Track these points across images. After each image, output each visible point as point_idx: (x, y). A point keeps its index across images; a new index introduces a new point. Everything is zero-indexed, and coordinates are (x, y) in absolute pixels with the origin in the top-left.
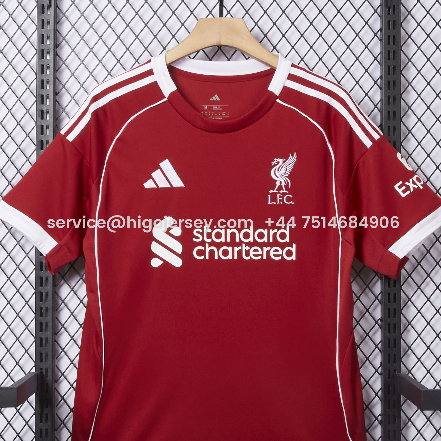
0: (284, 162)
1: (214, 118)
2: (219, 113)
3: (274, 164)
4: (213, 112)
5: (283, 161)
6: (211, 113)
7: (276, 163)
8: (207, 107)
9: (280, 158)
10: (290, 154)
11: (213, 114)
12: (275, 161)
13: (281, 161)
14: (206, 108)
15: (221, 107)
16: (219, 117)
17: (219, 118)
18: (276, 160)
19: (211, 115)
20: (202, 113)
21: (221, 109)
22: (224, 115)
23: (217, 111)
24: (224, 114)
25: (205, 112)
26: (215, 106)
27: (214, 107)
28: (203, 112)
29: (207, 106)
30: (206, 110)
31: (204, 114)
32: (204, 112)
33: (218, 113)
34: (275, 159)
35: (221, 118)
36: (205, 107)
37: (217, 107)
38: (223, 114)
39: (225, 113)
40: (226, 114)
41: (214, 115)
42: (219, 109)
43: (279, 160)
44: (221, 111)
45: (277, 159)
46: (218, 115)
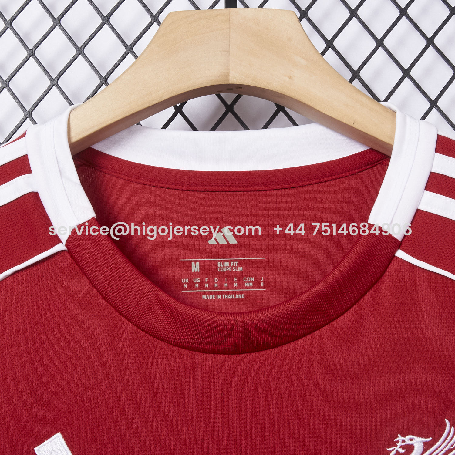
0: (427, 446)
1: (219, 297)
2: (235, 279)
3: (397, 451)
4: (216, 280)
5: (425, 444)
6: (211, 283)
7: (401, 451)
8: (198, 263)
9: (415, 436)
10: (446, 420)
11: (216, 285)
12: (399, 445)
13: (418, 442)
14: (196, 267)
15: (240, 264)
16: (235, 293)
17: (237, 297)
18: (403, 441)
19: (212, 287)
20: (185, 283)
21: (241, 269)
22: (250, 288)
23: (230, 275)
24: (249, 282)
25: (195, 280)
26: (223, 261)
27: (220, 264)
28: (187, 280)
29: (199, 261)
30: (196, 275)
31: (191, 285)
32: (191, 281)
33: (233, 282)
34: (400, 438)
35: (242, 296)
36: (193, 264)
37: (227, 264)
38: (246, 284)
39: (253, 279)
40: (256, 284)
41: (221, 286)
42: (235, 270)
43: (411, 440)
44: (240, 276)
45: (404, 435)
46: (231, 286)
